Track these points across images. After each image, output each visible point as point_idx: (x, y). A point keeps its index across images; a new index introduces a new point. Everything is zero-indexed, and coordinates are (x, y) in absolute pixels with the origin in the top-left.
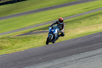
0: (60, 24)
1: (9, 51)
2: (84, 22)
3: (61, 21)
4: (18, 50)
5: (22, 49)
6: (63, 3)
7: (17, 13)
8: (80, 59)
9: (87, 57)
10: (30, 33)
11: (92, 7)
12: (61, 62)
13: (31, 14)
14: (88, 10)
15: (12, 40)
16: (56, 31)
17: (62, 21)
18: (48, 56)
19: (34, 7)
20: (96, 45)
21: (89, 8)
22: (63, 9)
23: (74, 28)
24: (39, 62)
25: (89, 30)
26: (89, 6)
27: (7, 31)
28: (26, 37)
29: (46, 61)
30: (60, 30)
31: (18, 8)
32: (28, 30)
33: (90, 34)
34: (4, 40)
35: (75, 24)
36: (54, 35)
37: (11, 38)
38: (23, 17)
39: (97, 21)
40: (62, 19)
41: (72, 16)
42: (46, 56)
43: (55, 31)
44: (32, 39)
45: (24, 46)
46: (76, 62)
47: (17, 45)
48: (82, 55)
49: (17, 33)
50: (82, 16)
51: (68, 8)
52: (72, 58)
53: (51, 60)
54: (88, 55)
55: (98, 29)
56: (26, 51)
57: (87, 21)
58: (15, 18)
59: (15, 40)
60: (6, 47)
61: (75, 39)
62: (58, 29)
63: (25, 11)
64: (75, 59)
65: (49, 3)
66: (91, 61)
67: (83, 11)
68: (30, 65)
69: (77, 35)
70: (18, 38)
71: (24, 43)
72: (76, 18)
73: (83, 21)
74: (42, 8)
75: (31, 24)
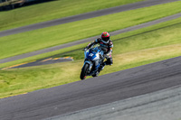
2: (133, 44)
3: (106, 38)
4: (16, 93)
5: (24, 91)
6: (95, 10)
7: (15, 27)
9: (139, 105)
10: (38, 62)
11: (147, 17)
12: (92, 114)
14: (140, 21)
15: (6, 74)
16: (97, 55)
17: (108, 38)
18: (70, 103)
19: (44, 16)
20: (155, 83)
22: (97, 19)
25: (143, 57)
28: (31, 70)
29: (65, 112)
30: (105, 53)
31: (16, 19)
32: (34, 58)
33: (144, 64)
35: (118, 46)
37: (4, 72)
39: (157, 42)
40: (108, 34)
42: (66, 104)
44: (42, 73)
45: (27, 85)
46: (120, 115)
47: (14, 84)
48: (130, 102)
50: (131, 33)
51: (104, 18)
53: (75, 110)
55: (158, 56)
56: (30, 95)
57: (139, 41)
58: (12, 36)
59: (12, 74)
62: (102, 53)
64: (117, 108)
65: (71, 10)
66: (145, 111)
67: (131, 23)
69: (121, 67)
70: (16, 71)
71: (28, 80)
72: (120, 36)
73: (131, 42)
74: (58, 18)
75: (40, 46)
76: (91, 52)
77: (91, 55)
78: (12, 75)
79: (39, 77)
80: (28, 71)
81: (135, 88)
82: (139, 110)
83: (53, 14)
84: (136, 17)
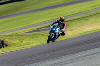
0: (61, 23)
1: (17, 48)
4: (26, 47)
5: (31, 46)
7: (26, 11)
8: (87, 56)
10: (39, 30)
12: (68, 59)
13: (39, 12)
14: (95, 8)
15: (21, 37)
19: (42, 5)
21: (96, 6)
23: (81, 26)
24: (46, 59)
26: (96, 4)
27: (16, 28)
31: (26, 6)
33: (97, 31)
34: (13, 37)
35: (83, 21)
36: (55, 34)
37: (20, 35)
38: (31, 15)
41: (80, 13)
43: (56, 30)
44: (41, 36)
45: (32, 43)
46: (83, 59)
47: (25, 42)
49: (26, 30)
50: (90, 14)
52: (79, 55)
54: (95, 52)
57: (94, 18)
58: (24, 16)
60: (15, 44)
61: (83, 37)
63: (33, 9)
67: (90, 9)
68: (38, 61)
70: (26, 35)
71: (33, 40)
72: (84, 16)
73: (90, 19)
75: (40, 21)
76: (54, 27)
77: (54, 29)
78: (24, 37)
79: (39, 38)
80: (33, 35)
81: (92, 44)
82: (94, 56)
83: (47, 4)
84: (93, 5)
